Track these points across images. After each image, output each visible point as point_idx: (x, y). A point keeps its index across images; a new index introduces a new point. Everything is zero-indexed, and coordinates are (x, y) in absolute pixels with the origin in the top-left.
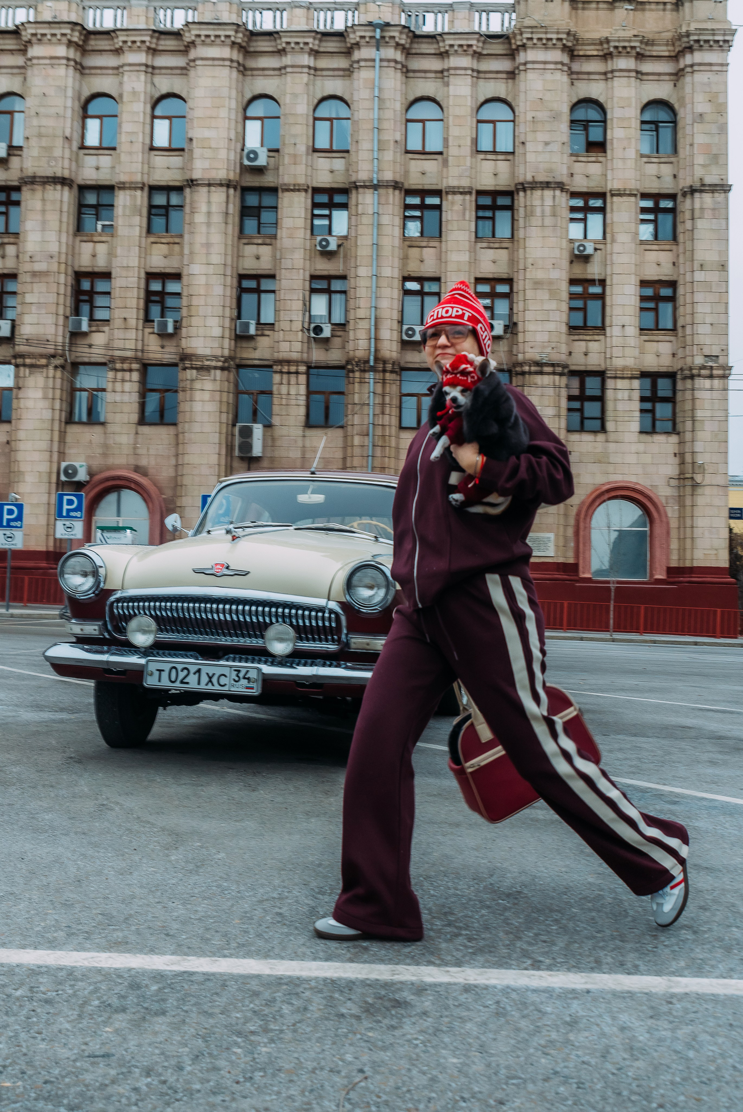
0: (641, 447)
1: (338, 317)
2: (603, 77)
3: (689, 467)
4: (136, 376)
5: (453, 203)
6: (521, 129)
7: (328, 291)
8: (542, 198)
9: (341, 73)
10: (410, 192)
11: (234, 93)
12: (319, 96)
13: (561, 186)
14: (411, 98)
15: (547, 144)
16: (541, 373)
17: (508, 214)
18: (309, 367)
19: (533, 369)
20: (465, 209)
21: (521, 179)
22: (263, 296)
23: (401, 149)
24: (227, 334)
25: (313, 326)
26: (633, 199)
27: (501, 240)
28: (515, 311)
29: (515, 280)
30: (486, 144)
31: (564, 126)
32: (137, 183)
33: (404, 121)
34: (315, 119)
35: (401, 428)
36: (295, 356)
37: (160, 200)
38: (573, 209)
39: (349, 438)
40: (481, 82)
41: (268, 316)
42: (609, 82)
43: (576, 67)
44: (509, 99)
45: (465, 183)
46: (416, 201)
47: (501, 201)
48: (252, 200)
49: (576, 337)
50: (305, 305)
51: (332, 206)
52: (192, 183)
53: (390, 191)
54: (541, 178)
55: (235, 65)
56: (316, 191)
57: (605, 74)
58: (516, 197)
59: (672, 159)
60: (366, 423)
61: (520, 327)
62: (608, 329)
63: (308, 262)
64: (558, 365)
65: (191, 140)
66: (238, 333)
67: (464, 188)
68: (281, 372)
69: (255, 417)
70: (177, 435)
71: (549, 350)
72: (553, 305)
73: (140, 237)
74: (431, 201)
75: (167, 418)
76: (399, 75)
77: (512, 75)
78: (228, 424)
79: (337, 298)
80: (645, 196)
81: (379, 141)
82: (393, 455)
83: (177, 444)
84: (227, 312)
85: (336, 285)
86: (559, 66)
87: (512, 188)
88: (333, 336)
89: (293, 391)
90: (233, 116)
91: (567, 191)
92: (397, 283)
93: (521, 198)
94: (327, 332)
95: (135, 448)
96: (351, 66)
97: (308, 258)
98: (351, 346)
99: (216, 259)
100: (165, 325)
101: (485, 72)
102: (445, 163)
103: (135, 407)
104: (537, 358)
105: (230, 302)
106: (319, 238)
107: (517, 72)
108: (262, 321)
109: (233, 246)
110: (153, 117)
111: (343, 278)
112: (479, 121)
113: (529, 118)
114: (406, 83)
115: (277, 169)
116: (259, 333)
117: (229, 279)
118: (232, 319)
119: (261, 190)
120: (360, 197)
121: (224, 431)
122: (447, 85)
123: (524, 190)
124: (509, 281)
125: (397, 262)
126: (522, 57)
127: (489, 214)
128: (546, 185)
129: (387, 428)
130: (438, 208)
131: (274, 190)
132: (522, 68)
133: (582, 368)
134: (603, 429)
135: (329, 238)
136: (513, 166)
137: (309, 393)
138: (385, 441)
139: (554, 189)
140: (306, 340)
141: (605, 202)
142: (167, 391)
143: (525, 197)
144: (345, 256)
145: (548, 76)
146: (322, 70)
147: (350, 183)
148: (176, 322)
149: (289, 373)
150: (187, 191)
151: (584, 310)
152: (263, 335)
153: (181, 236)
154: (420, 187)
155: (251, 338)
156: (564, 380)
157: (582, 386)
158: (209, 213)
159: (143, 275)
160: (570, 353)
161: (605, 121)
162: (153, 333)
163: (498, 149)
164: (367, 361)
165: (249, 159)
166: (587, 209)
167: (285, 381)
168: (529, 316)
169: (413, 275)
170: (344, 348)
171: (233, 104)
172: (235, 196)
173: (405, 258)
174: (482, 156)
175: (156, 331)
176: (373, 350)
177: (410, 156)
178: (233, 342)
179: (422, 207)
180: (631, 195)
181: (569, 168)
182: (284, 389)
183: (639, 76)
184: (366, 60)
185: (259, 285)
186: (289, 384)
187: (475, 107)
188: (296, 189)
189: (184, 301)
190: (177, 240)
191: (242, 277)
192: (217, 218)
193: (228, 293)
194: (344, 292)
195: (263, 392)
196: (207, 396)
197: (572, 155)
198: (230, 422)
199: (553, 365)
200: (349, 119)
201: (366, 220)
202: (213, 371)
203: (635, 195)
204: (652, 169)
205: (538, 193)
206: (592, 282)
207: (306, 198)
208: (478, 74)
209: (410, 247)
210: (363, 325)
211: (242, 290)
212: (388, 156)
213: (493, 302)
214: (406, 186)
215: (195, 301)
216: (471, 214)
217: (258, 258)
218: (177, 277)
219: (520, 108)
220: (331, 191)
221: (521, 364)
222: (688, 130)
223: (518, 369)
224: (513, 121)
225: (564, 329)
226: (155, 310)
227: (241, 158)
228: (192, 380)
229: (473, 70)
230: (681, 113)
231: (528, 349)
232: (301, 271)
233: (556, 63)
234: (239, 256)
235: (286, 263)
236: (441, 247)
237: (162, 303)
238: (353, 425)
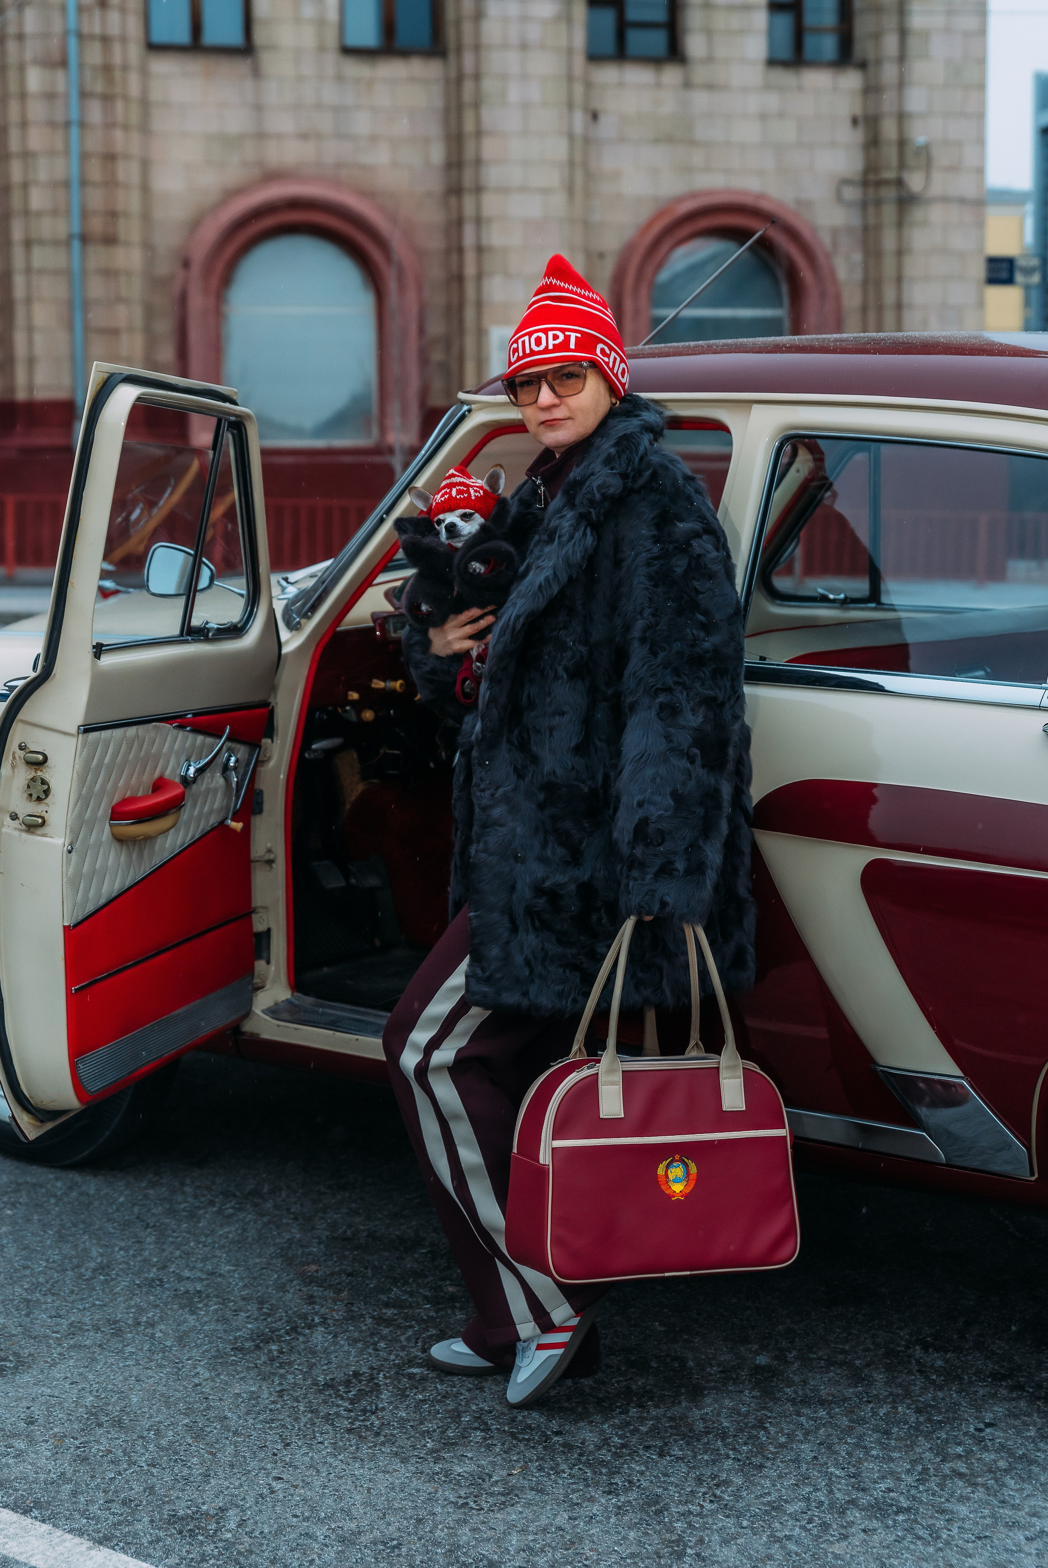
0: (772, 101)
3: (890, 154)
35: (153, 47)
60: (57, 27)
82: (135, 117)
129: (117, 48)
134: (675, 53)
138: (110, 80)
238: (21, 37)
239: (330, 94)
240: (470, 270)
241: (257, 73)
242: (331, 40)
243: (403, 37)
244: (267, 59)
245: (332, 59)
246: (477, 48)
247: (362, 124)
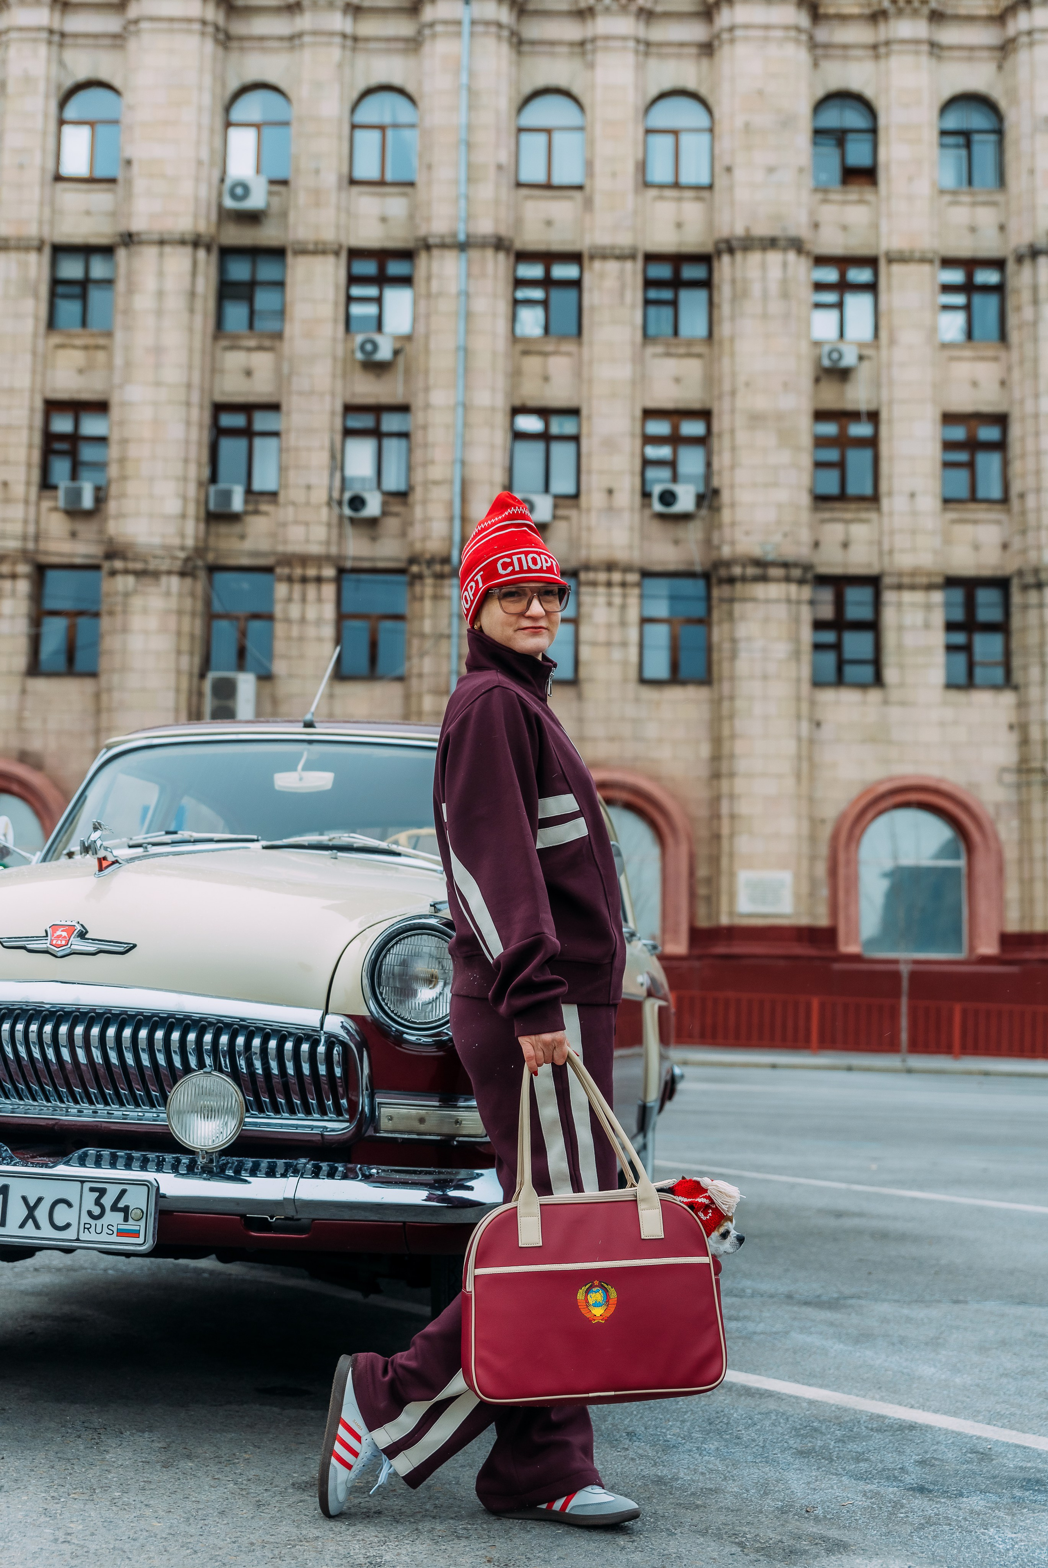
0: (948, 713)
1: (393, 481)
2: (870, 53)
3: (1037, 750)
4: (23, 587)
5: (602, 276)
6: (725, 144)
7: (376, 433)
8: (764, 266)
9: (401, 45)
10: (523, 257)
11: (207, 80)
12: (361, 85)
13: (797, 245)
14: (527, 89)
15: (771, 170)
16: (764, 579)
17: (701, 295)
18: (341, 571)
19: (751, 571)
20: (623, 287)
21: (724, 232)
22: (258, 442)
23: (507, 180)
24: (191, 510)
25: (347, 495)
26: (926, 268)
27: (690, 343)
28: (716, 465)
29: (715, 412)
30: (661, 172)
31: (803, 139)
32: (29, 239)
33: (513, 131)
34: (354, 127)
36: (315, 549)
37: (72, 269)
38: (819, 287)
39: (414, 700)
40: (653, 63)
41: (264, 480)
42: (883, 62)
43: (822, 34)
44: (703, 91)
45: (624, 240)
46: (535, 271)
47: (690, 272)
48: (239, 271)
49: (827, 515)
50: (333, 457)
51: (382, 280)
52: (129, 239)
53: (489, 253)
54: (762, 230)
55: (210, 29)
56: (355, 254)
57: (875, 47)
58: (716, 264)
59: (999, 197)
60: (444, 669)
61: (725, 497)
62: (885, 502)
63: (339, 384)
64: (796, 565)
65: (129, 162)
66: (212, 507)
67: (622, 248)
68: (290, 579)
69: (241, 660)
70: (97, 696)
71: (777, 538)
72: (784, 457)
73: (35, 335)
74: (561, 271)
75: (80, 665)
76: (505, 49)
77: (707, 49)
78: (191, 675)
79: (392, 446)
80: (948, 262)
81: (469, 166)
83: (98, 711)
84: (193, 471)
85: (391, 422)
86: (793, 33)
87: (709, 248)
88: (384, 513)
89: (311, 613)
90: (206, 120)
91: (808, 254)
92: (501, 419)
93: (724, 267)
94: (373, 507)
95: (20, 719)
96: (420, 32)
97: (339, 371)
98: (416, 532)
99: (174, 374)
100: (75, 495)
101: (661, 45)
102: (588, 204)
103: (22, 644)
104: (757, 551)
105: (199, 452)
106: (359, 339)
107: (716, 43)
108: (257, 486)
109: (203, 352)
110: (61, 122)
111: (404, 409)
112: (648, 131)
113: (739, 122)
114: (519, 65)
115: (284, 215)
116: (250, 508)
117: (195, 413)
118: (200, 484)
119: (255, 253)
120: (435, 266)
121: (185, 684)
122: (591, 66)
123: (731, 251)
124: (705, 415)
125: (501, 382)
126: (725, 17)
127: (666, 294)
128: (771, 243)
130: (576, 284)
131: (278, 253)
132: (725, 36)
133: (838, 570)
134: (878, 681)
135: (379, 339)
136: (711, 210)
137: (341, 617)
139: (785, 249)
140: (335, 521)
141: (876, 274)
142: (80, 613)
143: (733, 263)
144: (407, 371)
145: (773, 50)
146: (367, 39)
147: (417, 239)
148: (98, 489)
149: (304, 580)
150: (121, 254)
151: (841, 465)
152: (256, 512)
153: (109, 334)
154: (541, 247)
155: (234, 518)
156: (806, 592)
157: (839, 603)
158: (160, 294)
159: (39, 405)
160: (816, 545)
161: (874, 131)
162: (55, 509)
163: (684, 179)
164: (446, 560)
165: (234, 196)
166: (843, 286)
167: (297, 595)
168: (741, 476)
169: (532, 403)
170: (403, 534)
171: (207, 99)
172: (208, 263)
173: (515, 374)
174: (653, 193)
175: (61, 503)
176: (457, 538)
177: (524, 192)
178: (202, 526)
179: (547, 282)
180: (923, 260)
181: (812, 213)
182: (295, 611)
183: (936, 51)
184: (446, 22)
185: (250, 421)
186: (304, 600)
187: (642, 104)
188: (319, 250)
189: (114, 451)
190: (101, 341)
191: (219, 408)
192: (175, 303)
193: (194, 434)
194: (404, 435)
195: (256, 616)
196: (153, 623)
197: (816, 190)
198: (196, 670)
199: (786, 565)
200: (412, 126)
201: (445, 306)
202: (164, 579)
203: (931, 261)
204: (960, 215)
205: (755, 258)
206: (854, 416)
207: (337, 267)
208: (646, 48)
209: (526, 353)
210: (440, 494)
211: (218, 432)
212: (486, 191)
213: (675, 453)
214: (518, 245)
215: (133, 451)
216: (635, 294)
217: (248, 373)
218: (101, 407)
219: (723, 107)
220: (382, 255)
221: (728, 564)
222: (1025, 145)
223: (723, 572)
224: (711, 130)
225: (805, 500)
226: (61, 468)
227: (220, 195)
228: (127, 595)
229: (638, 41)
230: (1012, 116)
231: (739, 535)
232: (328, 398)
233: (787, 28)
234: (214, 370)
235: (300, 383)
236: (580, 355)
237: (73, 455)
238: (420, 676)
239: (630, 711)
240: (725, 830)
241: (580, 697)
242: (633, 673)
243: (684, 673)
244: (588, 689)
245: (632, 687)
246: (732, 678)
247: (651, 730)
